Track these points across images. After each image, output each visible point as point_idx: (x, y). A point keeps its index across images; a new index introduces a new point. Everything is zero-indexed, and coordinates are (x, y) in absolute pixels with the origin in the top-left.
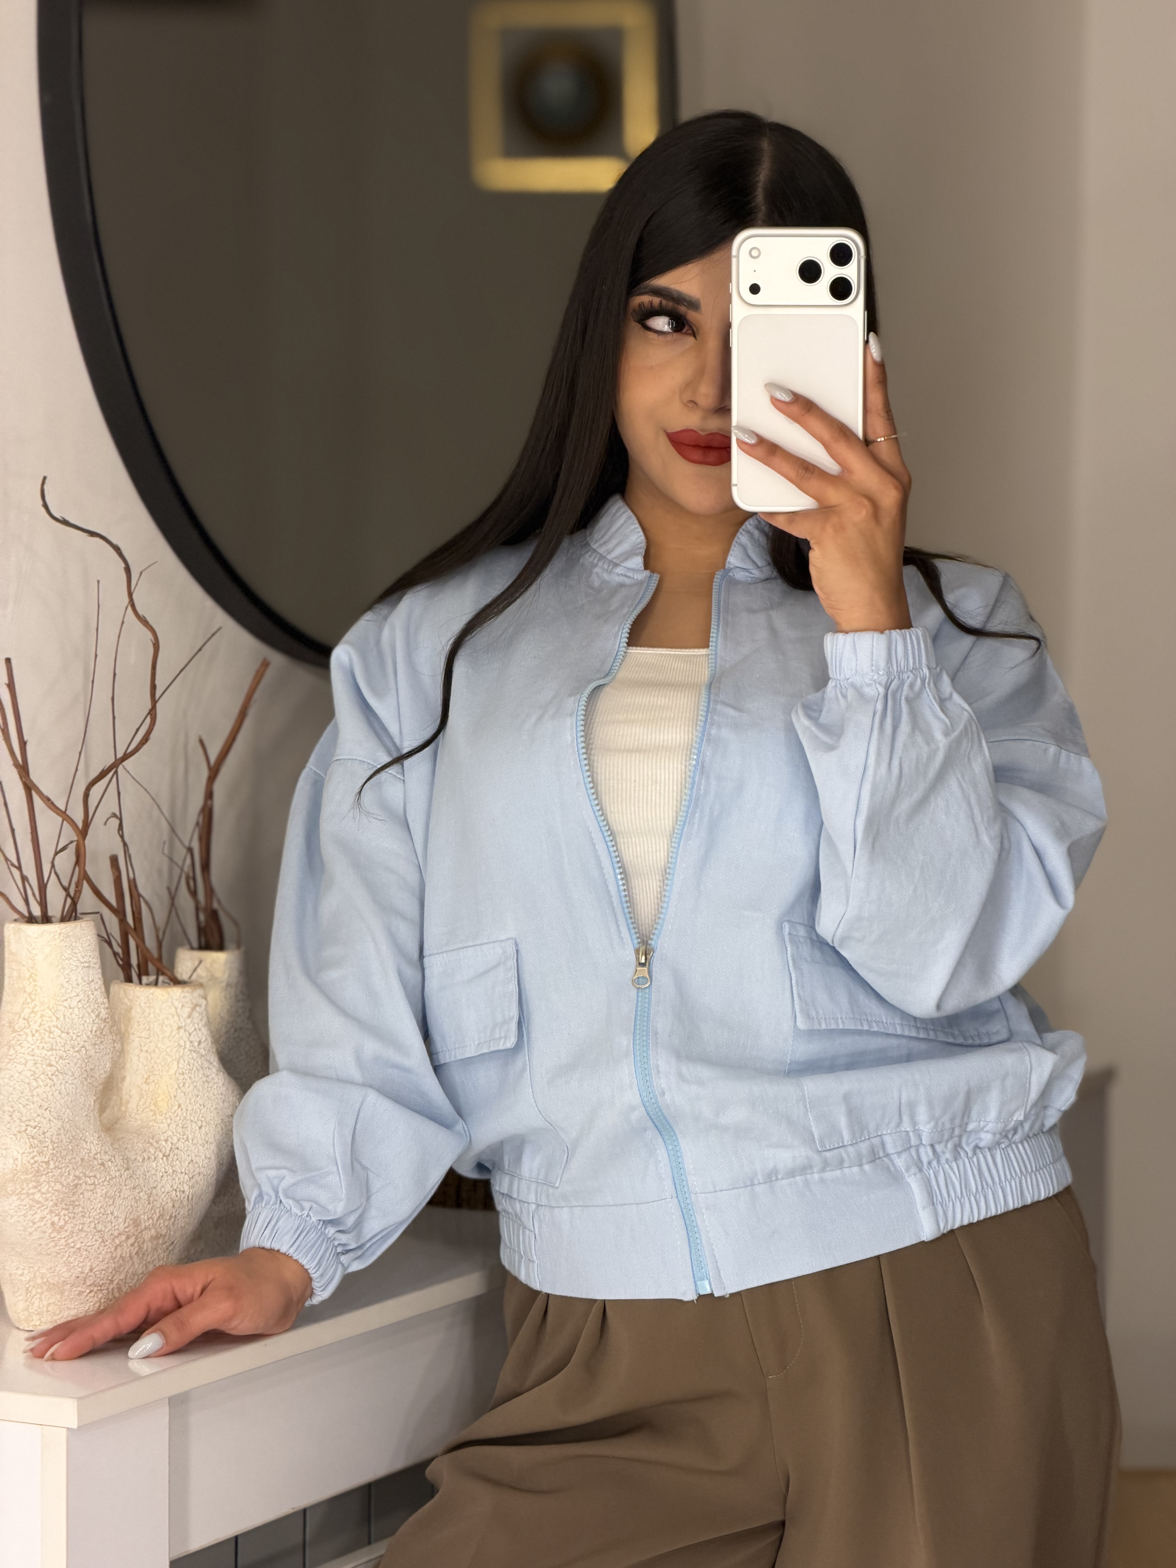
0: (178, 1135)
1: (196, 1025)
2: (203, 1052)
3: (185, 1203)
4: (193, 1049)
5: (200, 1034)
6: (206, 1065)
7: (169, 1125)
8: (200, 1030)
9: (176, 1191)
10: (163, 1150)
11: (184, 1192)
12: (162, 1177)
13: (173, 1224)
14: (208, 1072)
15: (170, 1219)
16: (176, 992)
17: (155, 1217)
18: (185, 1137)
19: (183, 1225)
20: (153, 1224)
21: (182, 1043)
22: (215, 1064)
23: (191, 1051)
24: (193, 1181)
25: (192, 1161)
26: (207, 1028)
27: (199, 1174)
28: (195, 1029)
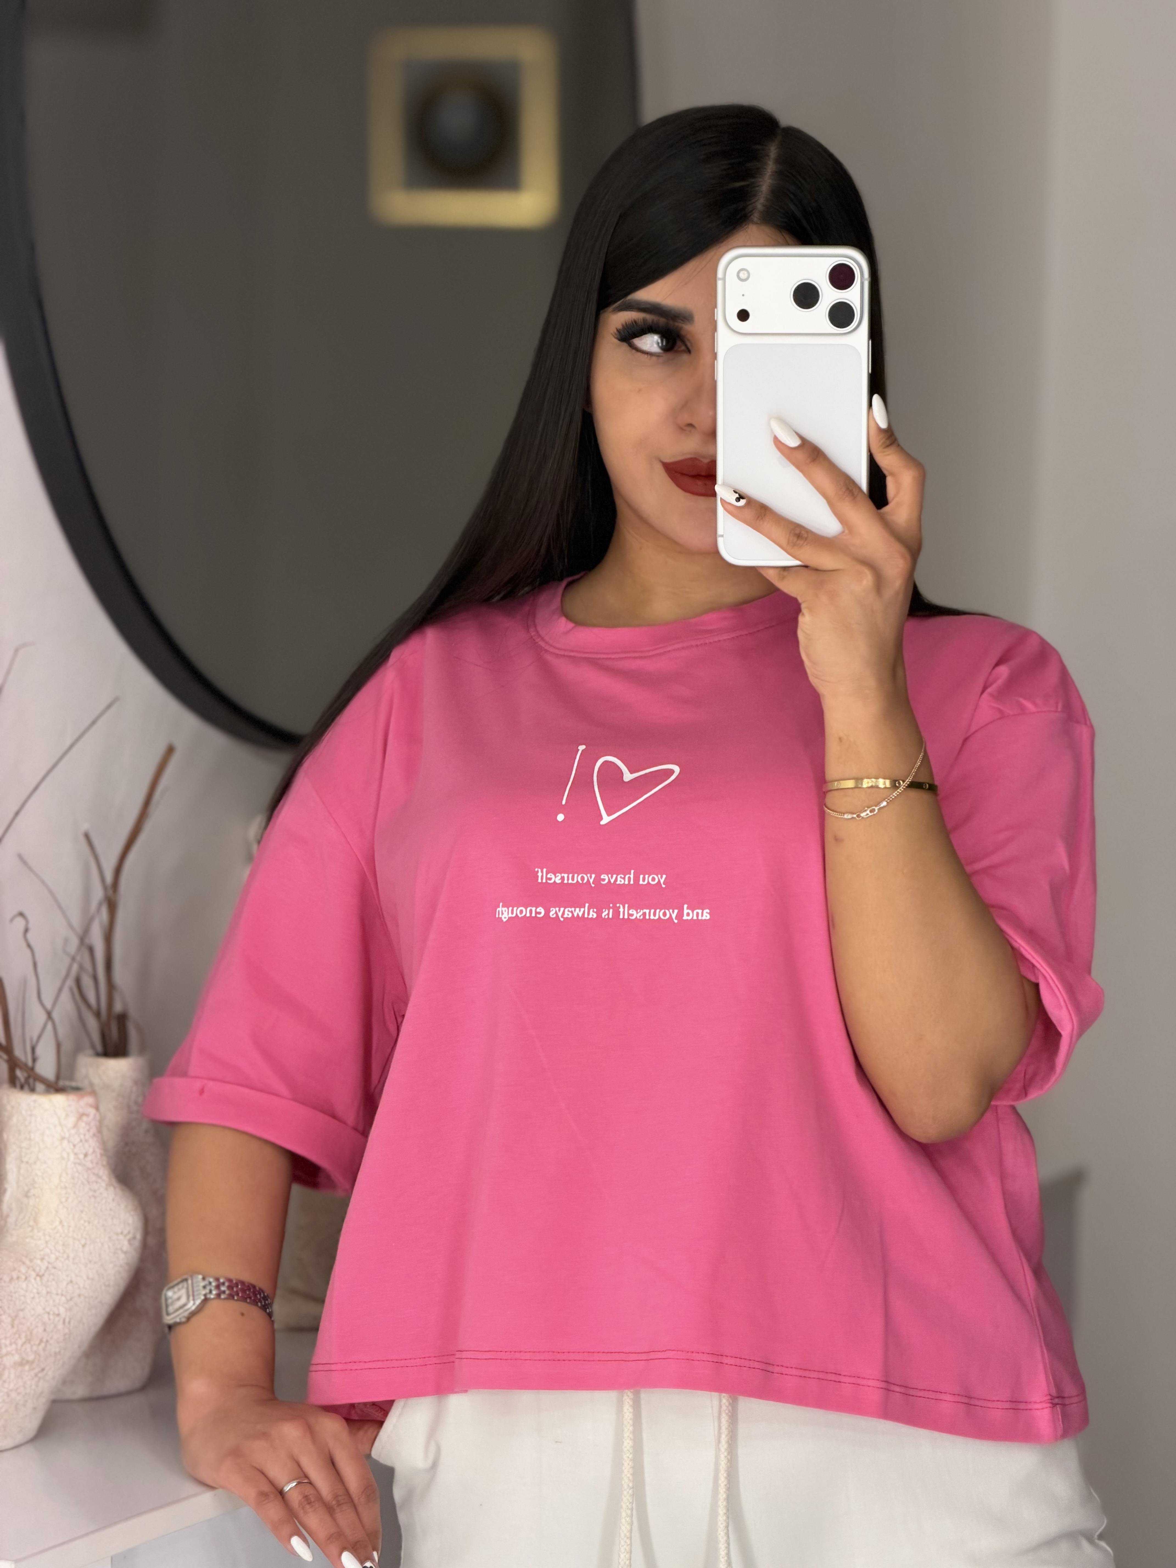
0: (57, 1254)
1: (82, 1137)
2: (90, 1165)
3: (60, 1326)
4: (78, 1161)
5: (86, 1145)
6: (93, 1178)
7: (47, 1243)
8: (86, 1141)
9: (49, 1313)
10: (37, 1269)
11: (58, 1315)
12: (33, 1298)
13: (44, 1350)
14: (95, 1186)
15: (39, 1344)
16: (59, 1100)
17: (20, 1342)
18: (65, 1256)
19: (57, 1350)
20: (17, 1350)
21: (65, 1155)
22: (105, 1178)
23: (75, 1163)
24: (71, 1303)
25: (71, 1282)
26: (95, 1139)
27: (79, 1296)
28: (81, 1141)
